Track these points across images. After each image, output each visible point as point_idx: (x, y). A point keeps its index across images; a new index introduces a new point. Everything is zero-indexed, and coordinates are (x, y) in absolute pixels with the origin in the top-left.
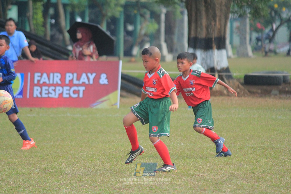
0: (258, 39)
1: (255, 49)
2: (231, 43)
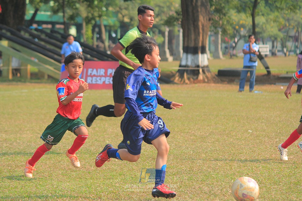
0: (226, 48)
1: (224, 54)
2: (209, 50)
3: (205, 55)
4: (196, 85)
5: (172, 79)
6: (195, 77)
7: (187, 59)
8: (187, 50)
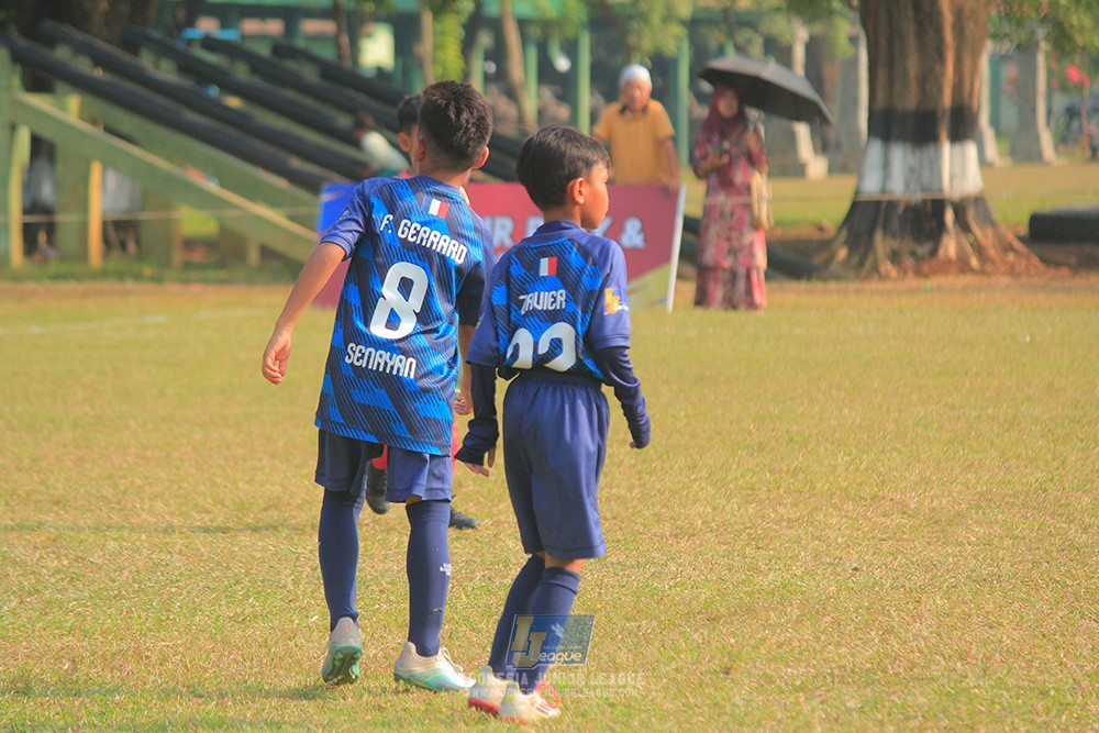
0: (1071, 113)
3: (971, 149)
4: (928, 283)
5: (817, 260)
6: (924, 249)
7: (886, 165)
8: (886, 125)
